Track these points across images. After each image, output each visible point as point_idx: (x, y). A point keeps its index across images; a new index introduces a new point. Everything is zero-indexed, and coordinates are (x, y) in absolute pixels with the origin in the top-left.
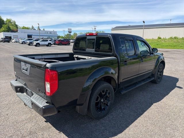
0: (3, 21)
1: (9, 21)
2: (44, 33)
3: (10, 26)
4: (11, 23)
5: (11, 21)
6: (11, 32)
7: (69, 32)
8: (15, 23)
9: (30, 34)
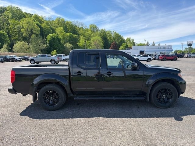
0: (124, 40)
1: (129, 40)
2: (157, 48)
3: (128, 45)
4: (130, 41)
5: (130, 39)
6: (127, 49)
7: (188, 45)
8: (133, 40)
9: (142, 50)
